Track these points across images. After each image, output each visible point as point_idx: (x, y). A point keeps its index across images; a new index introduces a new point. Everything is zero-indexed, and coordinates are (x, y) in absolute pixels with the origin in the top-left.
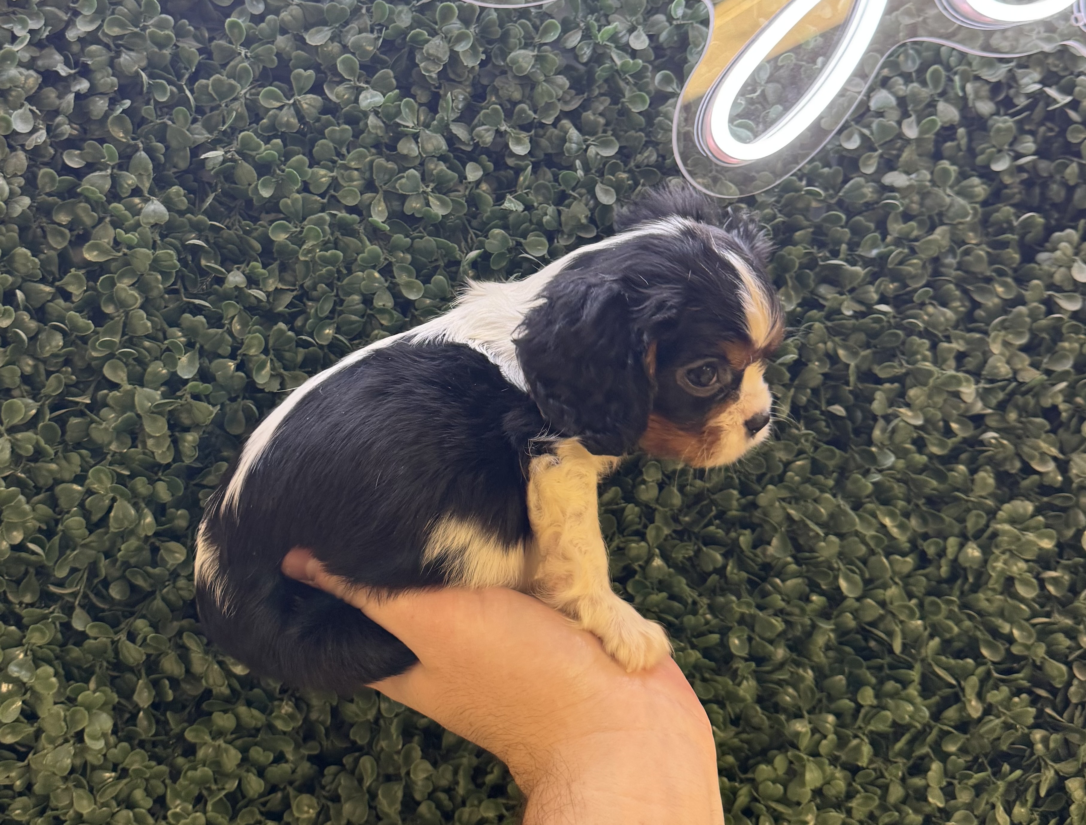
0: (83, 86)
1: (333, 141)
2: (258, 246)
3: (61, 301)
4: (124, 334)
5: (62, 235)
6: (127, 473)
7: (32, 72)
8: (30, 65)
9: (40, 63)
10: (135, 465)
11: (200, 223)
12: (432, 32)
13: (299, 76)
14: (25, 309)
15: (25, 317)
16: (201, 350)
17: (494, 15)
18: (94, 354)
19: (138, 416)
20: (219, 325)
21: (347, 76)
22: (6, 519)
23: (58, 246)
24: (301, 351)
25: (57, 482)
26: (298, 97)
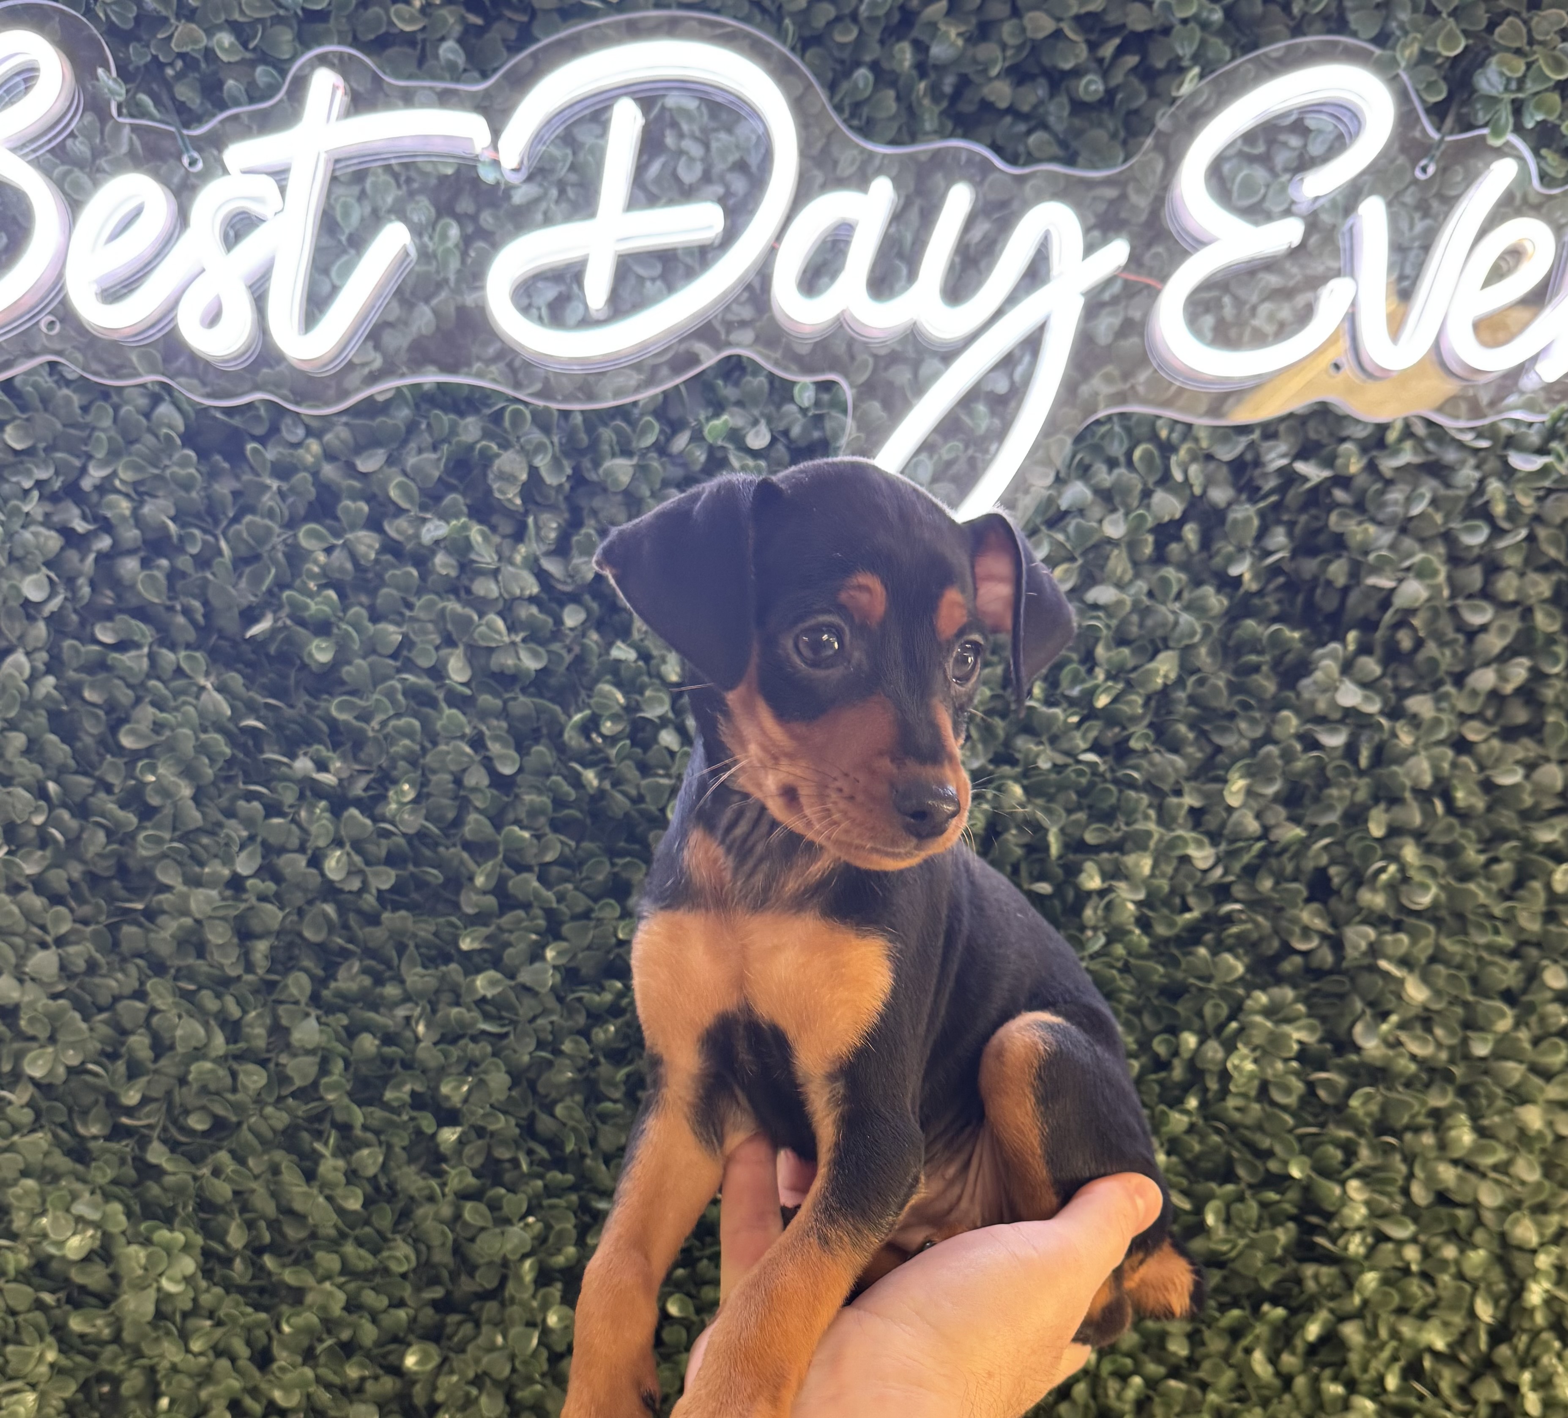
0: (104, 543)
1: (399, 588)
3: (102, 795)
4: (174, 829)
5: (97, 717)
6: (192, 987)
7: (50, 533)
8: (47, 523)
9: (57, 519)
10: (202, 979)
11: (253, 701)
12: (505, 445)
13: (347, 509)
14: (64, 805)
15: (66, 815)
16: (264, 843)
17: (578, 419)
18: (144, 853)
19: (198, 922)
20: (281, 814)
21: (404, 505)
22: (61, 1038)
23: (94, 731)
24: (384, 842)
25: (116, 999)
26: (349, 536)
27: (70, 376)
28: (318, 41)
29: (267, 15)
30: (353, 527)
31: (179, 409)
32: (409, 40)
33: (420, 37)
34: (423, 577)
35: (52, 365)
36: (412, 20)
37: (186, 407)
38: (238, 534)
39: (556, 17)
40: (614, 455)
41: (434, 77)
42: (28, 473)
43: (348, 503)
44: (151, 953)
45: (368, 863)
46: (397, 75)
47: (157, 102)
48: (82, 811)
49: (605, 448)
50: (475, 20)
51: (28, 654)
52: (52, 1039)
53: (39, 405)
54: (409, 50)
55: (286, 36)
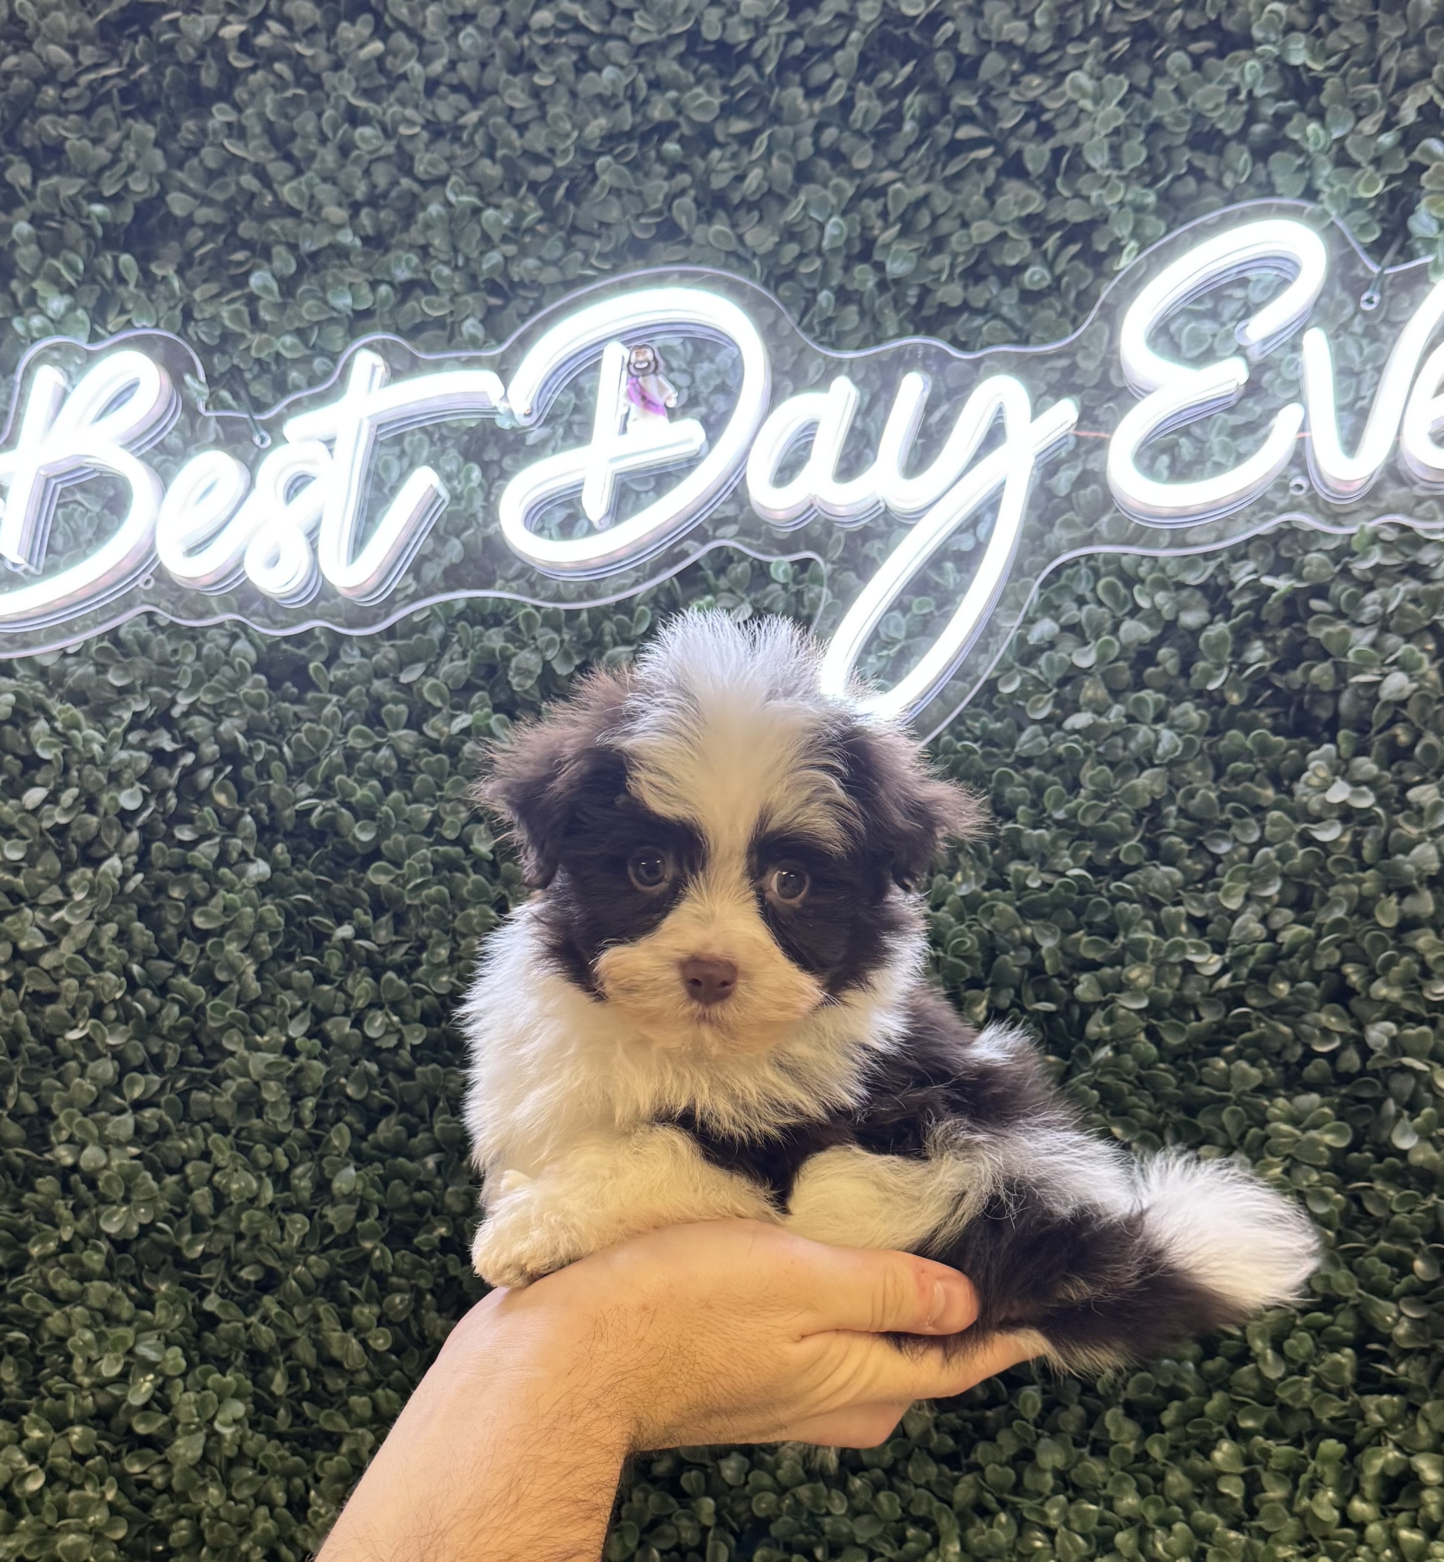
0: (189, 759)
1: (432, 774)
2: (365, 896)
3: (180, 975)
4: (239, 1001)
5: (177, 908)
6: (248, 1144)
7: (143, 754)
8: (141, 746)
9: (150, 744)
10: (257, 1135)
11: (306, 879)
12: (523, 646)
13: (390, 713)
14: (147, 986)
15: (148, 995)
16: (314, 1010)
17: (584, 616)
18: (212, 1024)
19: (257, 1084)
20: (330, 982)
21: (438, 703)
22: (134, 1197)
23: (175, 921)
24: (419, 1002)
25: (185, 1161)
26: (392, 734)
27: (163, 623)
28: (365, 331)
29: (323, 317)
30: (396, 728)
31: (251, 642)
32: (440, 323)
33: (449, 320)
34: (454, 765)
35: (150, 615)
36: (442, 306)
37: (258, 641)
38: (299, 740)
39: (561, 289)
40: (616, 644)
41: (458, 348)
42: (128, 706)
43: (390, 706)
44: (216, 1116)
45: (404, 1022)
46: (429, 349)
47: (236, 396)
48: (162, 990)
49: (608, 638)
50: (494, 301)
51: (122, 859)
52: (126, 1200)
53: (136, 648)
54: (440, 333)
55: (338, 332)
